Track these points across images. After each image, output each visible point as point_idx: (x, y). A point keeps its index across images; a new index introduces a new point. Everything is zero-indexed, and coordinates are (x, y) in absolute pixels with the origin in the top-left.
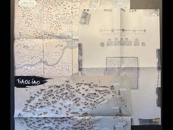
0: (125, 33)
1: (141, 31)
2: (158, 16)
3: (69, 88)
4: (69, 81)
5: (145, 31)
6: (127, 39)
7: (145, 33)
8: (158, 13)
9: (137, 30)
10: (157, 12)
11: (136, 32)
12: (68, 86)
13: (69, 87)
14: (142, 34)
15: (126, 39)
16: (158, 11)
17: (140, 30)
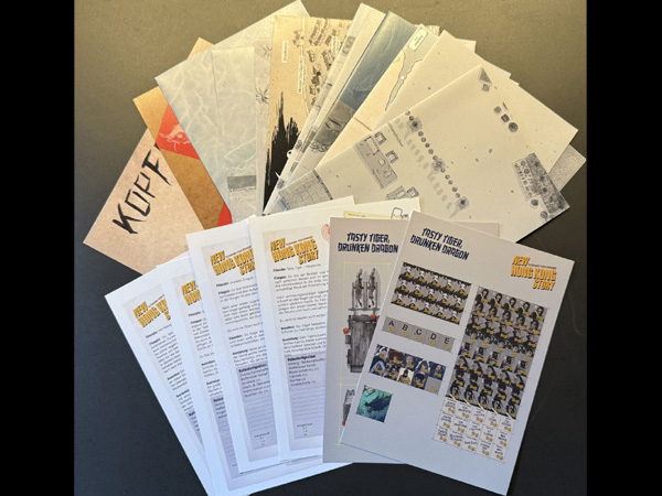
0: (408, 139)
1: (455, 190)
2: (544, 215)
3: (323, 31)
4: (296, 32)
5: (463, 202)
6: (392, 157)
7: (453, 208)
8: (555, 210)
9: (446, 173)
10: (556, 206)
11: (440, 176)
12: (317, 35)
13: (319, 33)
14: (444, 198)
15: (392, 153)
16: (561, 207)
17: (454, 185)
